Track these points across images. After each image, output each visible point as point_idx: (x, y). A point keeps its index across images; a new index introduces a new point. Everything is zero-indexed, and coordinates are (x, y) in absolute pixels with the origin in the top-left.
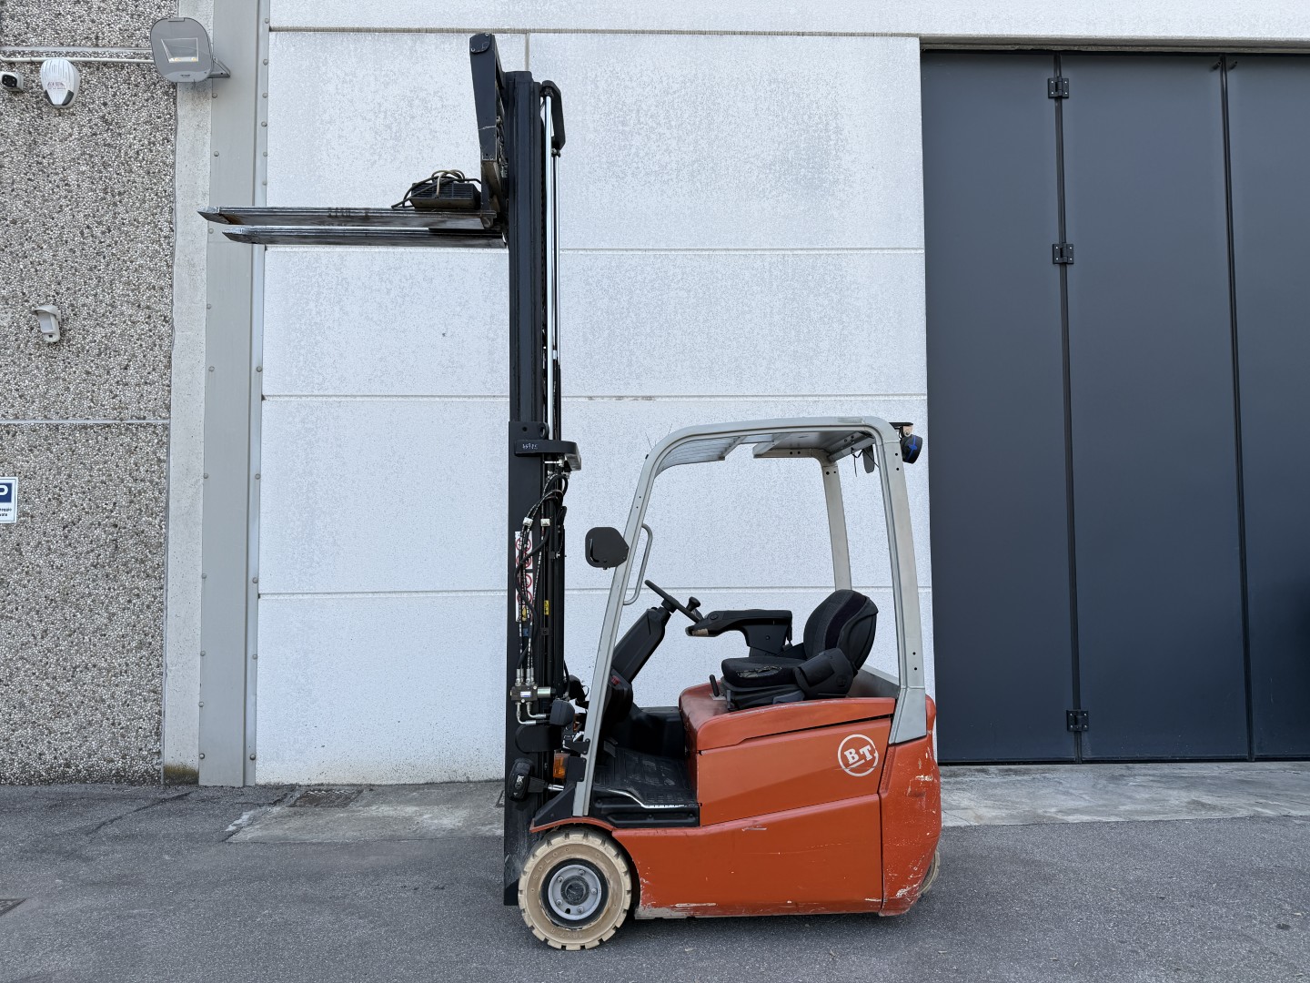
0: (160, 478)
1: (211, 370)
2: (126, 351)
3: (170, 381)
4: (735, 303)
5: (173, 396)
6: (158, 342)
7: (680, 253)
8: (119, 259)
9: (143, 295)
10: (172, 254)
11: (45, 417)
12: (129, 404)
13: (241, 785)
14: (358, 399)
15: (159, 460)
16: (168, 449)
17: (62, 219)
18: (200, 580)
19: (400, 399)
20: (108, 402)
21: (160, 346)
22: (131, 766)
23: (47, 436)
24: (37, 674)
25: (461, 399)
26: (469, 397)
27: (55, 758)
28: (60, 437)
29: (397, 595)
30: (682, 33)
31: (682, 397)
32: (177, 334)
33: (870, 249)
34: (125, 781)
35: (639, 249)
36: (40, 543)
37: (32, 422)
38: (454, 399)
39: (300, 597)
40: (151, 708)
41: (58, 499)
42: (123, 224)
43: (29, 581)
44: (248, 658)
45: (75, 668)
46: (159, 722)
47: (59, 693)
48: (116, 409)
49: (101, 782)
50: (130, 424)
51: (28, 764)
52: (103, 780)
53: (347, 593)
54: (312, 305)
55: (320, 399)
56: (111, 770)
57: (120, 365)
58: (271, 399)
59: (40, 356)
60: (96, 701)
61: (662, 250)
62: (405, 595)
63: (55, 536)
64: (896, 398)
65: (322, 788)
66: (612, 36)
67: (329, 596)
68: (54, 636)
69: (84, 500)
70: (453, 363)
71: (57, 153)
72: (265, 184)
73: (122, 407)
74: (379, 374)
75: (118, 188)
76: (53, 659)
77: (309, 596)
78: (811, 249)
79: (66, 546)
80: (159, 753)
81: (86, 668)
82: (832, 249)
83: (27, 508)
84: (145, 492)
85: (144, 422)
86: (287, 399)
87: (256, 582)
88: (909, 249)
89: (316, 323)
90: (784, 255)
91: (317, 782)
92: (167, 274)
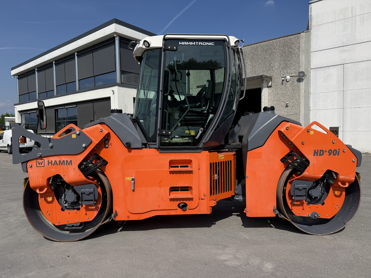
0: (299, 119)
1: (304, 108)
3: (300, 109)
8: (294, 96)
9: (297, 100)
10: (300, 95)
11: (287, 113)
14: (321, 110)
16: (300, 116)
17: (288, 93)
19: (326, 110)
26: (335, 109)
30: (366, 61)
32: (301, 104)
35: (359, 89)
42: (295, 93)
48: (294, 112)
55: (317, 110)
57: (295, 108)
58: (311, 110)
70: (333, 105)
71: (288, 86)
72: (310, 87)
74: (324, 107)
75: (294, 89)
85: (297, 113)
89: (316, 102)
92: (300, 97)
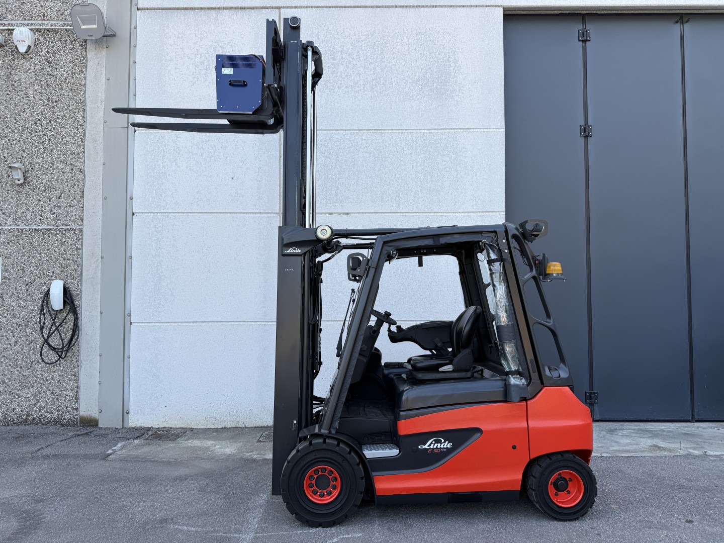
0: (77, 258)
1: (105, 198)
2: (59, 188)
3: (83, 205)
4: (396, 160)
5: (85, 213)
6: (77, 183)
7: (364, 131)
8: (55, 138)
9: (69, 157)
10: (85, 134)
11: (16, 224)
12: (61, 217)
13: (121, 428)
14: (185, 214)
15: (77, 249)
16: (82, 242)
17: (25, 116)
18: (99, 314)
19: (208, 215)
20: (50, 216)
21: (78, 185)
22: (62, 416)
23: (17, 235)
24: (12, 365)
25: (242, 215)
26: (246, 213)
27: (22, 411)
28: (24, 236)
29: (207, 324)
30: (367, 7)
31: (366, 213)
32: (87, 178)
33: (473, 129)
34: (59, 424)
35: (342, 130)
36: (13, 294)
37: (10, 227)
38: (238, 215)
39: (153, 324)
40: (73, 384)
41: (23, 270)
42: (58, 118)
43: (7, 315)
44: (125, 357)
45: (32, 362)
46: (77, 392)
47: (23, 375)
48: (54, 220)
49: (46, 425)
50: (61, 229)
51: (7, 414)
52: (47, 423)
53: (179, 322)
54: (160, 162)
55: (164, 214)
56: (51, 418)
57: (56, 196)
58: (138, 215)
59: (13, 191)
60: (43, 380)
61: (355, 130)
62: (211, 323)
63: (21, 290)
64: (487, 214)
65: (165, 429)
66: (327, 9)
67: (169, 324)
68: (21, 345)
69: (37, 270)
70: (237, 194)
71: (23, 80)
72: (135, 96)
73: (57, 219)
74: (197, 201)
75: (55, 98)
76: (20, 358)
77: (158, 324)
78: (439, 129)
79: (27, 295)
80: (77, 409)
81: (38, 362)
82: (452, 129)
83: (6, 275)
84: (69, 266)
85: (69, 227)
86: (146, 215)
87: (129, 315)
88: (496, 128)
89: (162, 172)
90: (424, 133)
91: (162, 426)
92: (81, 145)
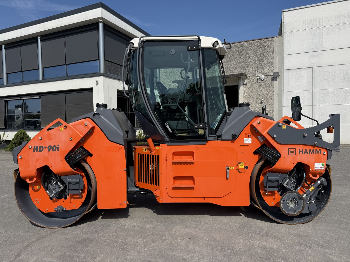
1: (278, 104)
5: (274, 107)
7: (331, 89)
8: (269, 94)
9: (271, 97)
10: (274, 93)
12: (270, 108)
16: (274, 112)
17: (263, 91)
26: (305, 106)
30: (331, 65)
32: (275, 101)
35: (326, 89)
42: (269, 91)
57: (269, 104)
58: (284, 107)
70: (304, 102)
71: (262, 84)
72: (284, 86)
89: (289, 99)
92: (274, 95)
